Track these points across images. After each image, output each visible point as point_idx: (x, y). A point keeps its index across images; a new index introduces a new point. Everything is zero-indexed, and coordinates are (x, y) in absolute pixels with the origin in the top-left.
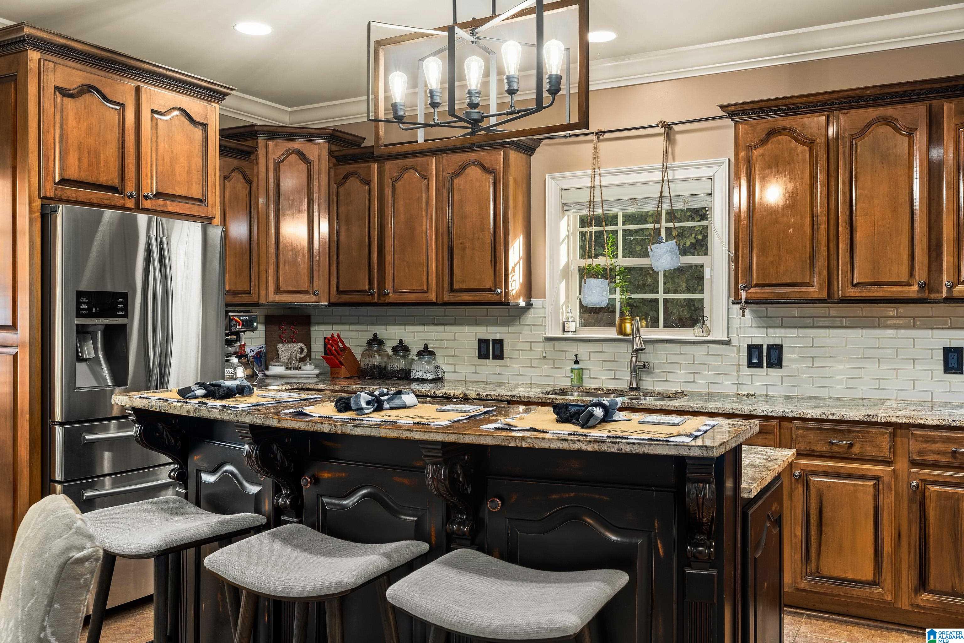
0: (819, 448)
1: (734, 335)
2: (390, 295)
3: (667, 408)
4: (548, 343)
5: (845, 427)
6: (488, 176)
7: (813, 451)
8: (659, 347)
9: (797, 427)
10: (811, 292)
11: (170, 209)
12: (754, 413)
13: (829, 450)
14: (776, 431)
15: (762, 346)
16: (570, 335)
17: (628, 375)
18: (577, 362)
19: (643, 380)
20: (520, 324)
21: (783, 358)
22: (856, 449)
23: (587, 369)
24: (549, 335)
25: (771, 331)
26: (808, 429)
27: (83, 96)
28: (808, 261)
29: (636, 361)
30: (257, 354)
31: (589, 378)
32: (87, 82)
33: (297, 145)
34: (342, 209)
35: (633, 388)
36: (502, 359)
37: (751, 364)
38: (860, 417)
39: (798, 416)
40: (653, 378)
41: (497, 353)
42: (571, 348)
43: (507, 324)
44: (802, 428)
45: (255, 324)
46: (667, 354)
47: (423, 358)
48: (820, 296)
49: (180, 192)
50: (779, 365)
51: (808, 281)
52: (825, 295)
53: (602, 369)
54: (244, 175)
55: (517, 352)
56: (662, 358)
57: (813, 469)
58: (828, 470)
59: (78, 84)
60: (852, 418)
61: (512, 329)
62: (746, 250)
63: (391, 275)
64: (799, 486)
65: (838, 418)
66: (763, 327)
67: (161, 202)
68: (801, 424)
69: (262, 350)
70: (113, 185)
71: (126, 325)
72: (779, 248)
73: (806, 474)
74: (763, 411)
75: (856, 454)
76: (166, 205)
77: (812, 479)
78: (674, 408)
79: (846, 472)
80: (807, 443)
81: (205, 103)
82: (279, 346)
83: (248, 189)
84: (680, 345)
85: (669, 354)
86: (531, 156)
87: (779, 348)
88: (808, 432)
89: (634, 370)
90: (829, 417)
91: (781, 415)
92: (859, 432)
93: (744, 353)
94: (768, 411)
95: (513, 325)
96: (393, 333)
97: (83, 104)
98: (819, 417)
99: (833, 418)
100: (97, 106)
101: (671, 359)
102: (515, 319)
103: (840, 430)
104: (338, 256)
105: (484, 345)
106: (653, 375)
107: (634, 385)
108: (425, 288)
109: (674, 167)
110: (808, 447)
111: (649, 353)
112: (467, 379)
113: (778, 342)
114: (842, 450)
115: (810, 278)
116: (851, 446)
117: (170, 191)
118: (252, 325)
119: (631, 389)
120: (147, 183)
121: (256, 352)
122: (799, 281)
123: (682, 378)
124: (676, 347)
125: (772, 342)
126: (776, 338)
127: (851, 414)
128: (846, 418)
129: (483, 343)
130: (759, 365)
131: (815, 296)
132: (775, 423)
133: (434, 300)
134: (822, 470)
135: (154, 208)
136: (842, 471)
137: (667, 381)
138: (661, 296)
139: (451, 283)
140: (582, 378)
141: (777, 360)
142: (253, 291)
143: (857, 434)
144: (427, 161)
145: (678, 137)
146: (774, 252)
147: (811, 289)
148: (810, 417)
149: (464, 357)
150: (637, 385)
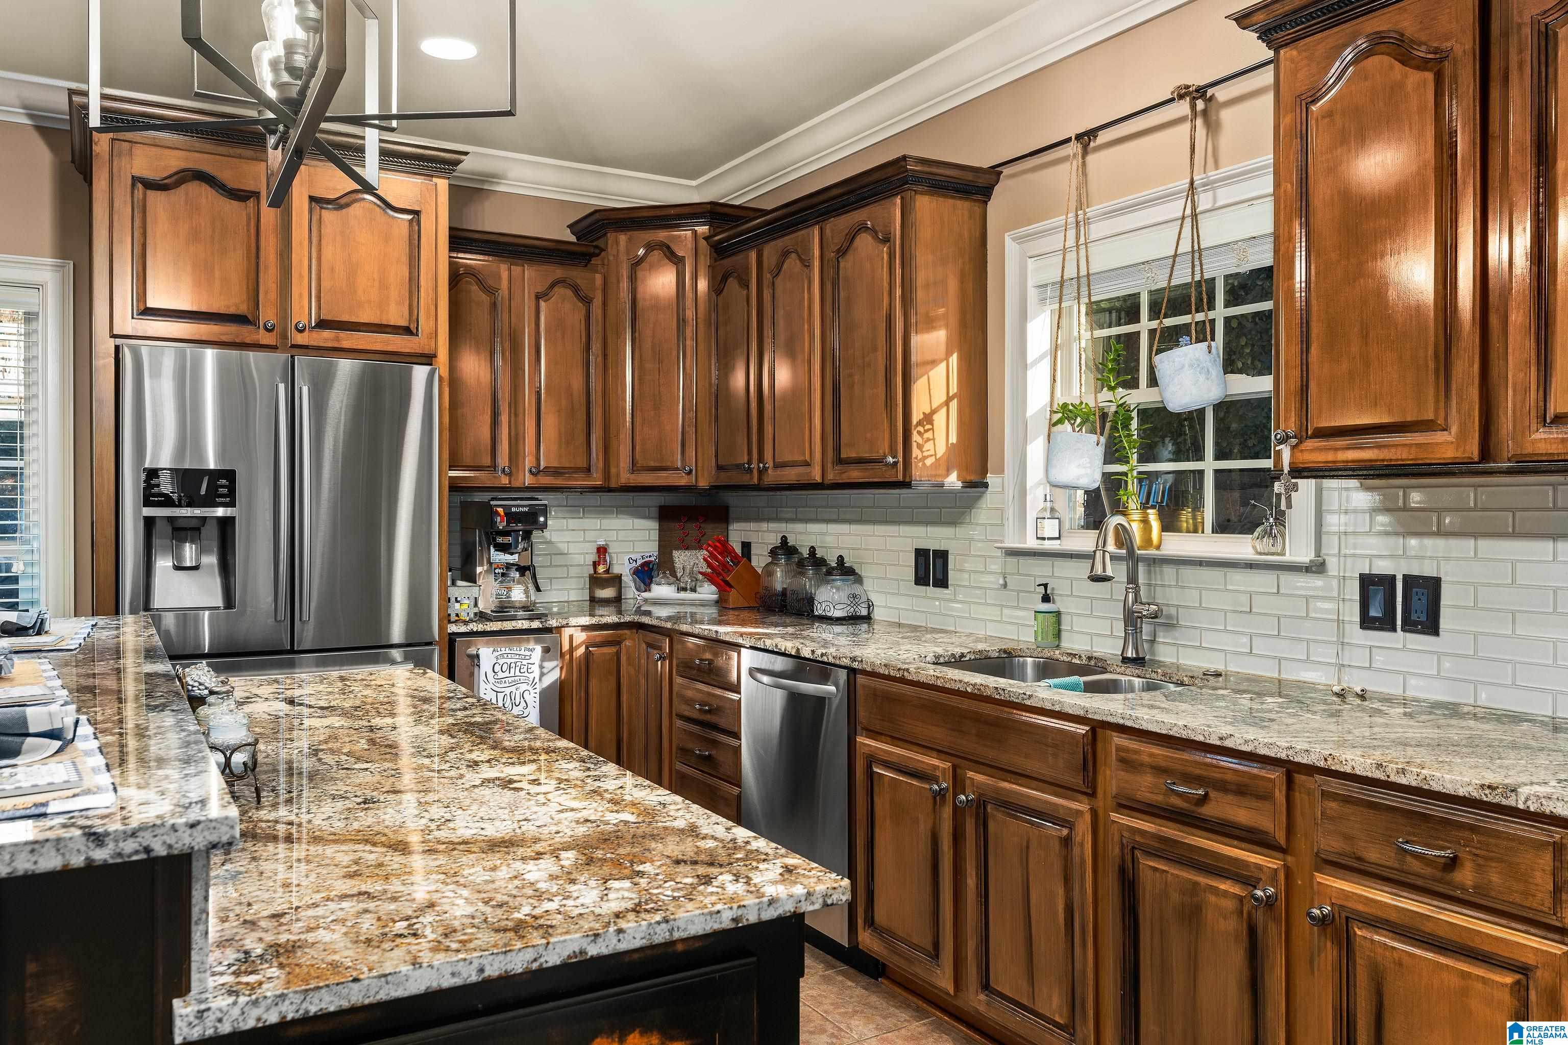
0: (1373, 854)
1: (1331, 547)
2: (770, 471)
3: (1070, 712)
4: (1010, 560)
5: (1437, 810)
6: (881, 247)
7: (1359, 859)
8: (1188, 572)
9: (1323, 793)
10: (1437, 444)
11: (346, 344)
12: (1229, 743)
13: (1397, 865)
14: (1280, 795)
15: (1394, 577)
16: (1048, 545)
17: (1119, 628)
18: (1046, 599)
19: (1159, 643)
20: (970, 523)
21: (1442, 609)
22: (1466, 876)
23: (1069, 613)
24: (1013, 543)
25: (1413, 542)
26: (1347, 800)
27: (183, 186)
28: (1431, 365)
29: (1136, 600)
30: (643, 565)
31: (1071, 631)
32: (191, 165)
33: (662, 235)
34: (721, 332)
35: (1128, 658)
36: (946, 586)
37: (1367, 622)
38: (1470, 789)
39: (1322, 764)
40: (1177, 639)
41: (940, 576)
42: (1041, 570)
43: (953, 522)
44: (1334, 797)
45: (542, 519)
46: (1200, 590)
47: (833, 580)
48: (1459, 454)
49: (365, 317)
50: (1431, 626)
51: (1431, 416)
52: (1473, 449)
53: (1091, 615)
54: (576, 290)
55: (966, 576)
56: (1190, 598)
57: (1360, 907)
58: (1393, 916)
59: (174, 170)
60: (1449, 789)
61: (960, 531)
62: (1296, 349)
63: (771, 436)
64: (1329, 944)
65: (1414, 784)
66: (1397, 534)
67: (327, 334)
68: (1334, 786)
69: (652, 559)
70: (239, 312)
71: (234, 518)
72: (1365, 337)
73: (1347, 918)
74: (1246, 742)
75: (1464, 889)
76: (337, 339)
77: (1359, 932)
78: (1082, 713)
79: (1441, 933)
80: (1348, 838)
81: (418, 180)
82: (676, 554)
83: (584, 312)
84: (1226, 570)
85: (1206, 589)
86: (986, 203)
87: (1433, 586)
88: (1348, 809)
89: (1132, 620)
90: (1394, 778)
91: (1283, 756)
92: (1472, 829)
93: (1353, 591)
94: (1256, 743)
95: (961, 523)
96: (814, 537)
97: (183, 198)
98: (1370, 775)
99: (1403, 780)
100: (207, 198)
101: (1210, 600)
102: (963, 513)
103: (1425, 817)
104: (717, 409)
105: (922, 559)
106: (1177, 633)
107: (1130, 653)
108: (807, 458)
109: (1215, 181)
110: (1348, 848)
111: (1170, 586)
112: (902, 621)
113: (1427, 570)
114: (1428, 871)
115: (1436, 410)
116: (1453, 863)
117: (345, 318)
118: (536, 521)
119: (1125, 660)
120: (302, 307)
121: (639, 562)
122: (1409, 419)
123: (1227, 642)
124: (1216, 574)
125: (1416, 570)
126: (1427, 562)
127: (1447, 777)
128: (1436, 787)
129: (921, 554)
130: (1386, 623)
131: (1449, 454)
132: (1275, 775)
133: (818, 479)
134: (1379, 914)
135: (315, 344)
136: (1428, 927)
137: (1200, 647)
138: (1209, 465)
139: (838, 449)
140: (1059, 631)
141: (1425, 615)
142: (593, 469)
143: (1467, 834)
144: (809, 234)
145: (1226, 115)
146: (1355, 349)
147: (1440, 437)
148: (1348, 770)
149: (897, 580)
150: (1137, 652)
